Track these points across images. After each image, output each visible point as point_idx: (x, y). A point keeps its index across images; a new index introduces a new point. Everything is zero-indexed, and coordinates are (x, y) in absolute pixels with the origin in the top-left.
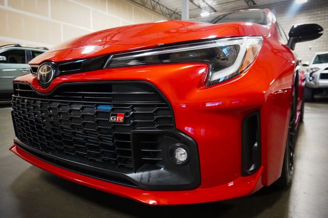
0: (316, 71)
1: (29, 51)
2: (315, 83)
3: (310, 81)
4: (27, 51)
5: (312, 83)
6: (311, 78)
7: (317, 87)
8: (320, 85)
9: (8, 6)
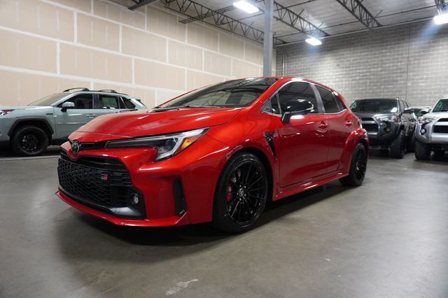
0: (430, 122)
1: (96, 95)
2: (427, 137)
3: (422, 134)
4: (94, 94)
5: (424, 136)
6: (423, 131)
7: (430, 142)
8: (433, 140)
9: (78, 42)
